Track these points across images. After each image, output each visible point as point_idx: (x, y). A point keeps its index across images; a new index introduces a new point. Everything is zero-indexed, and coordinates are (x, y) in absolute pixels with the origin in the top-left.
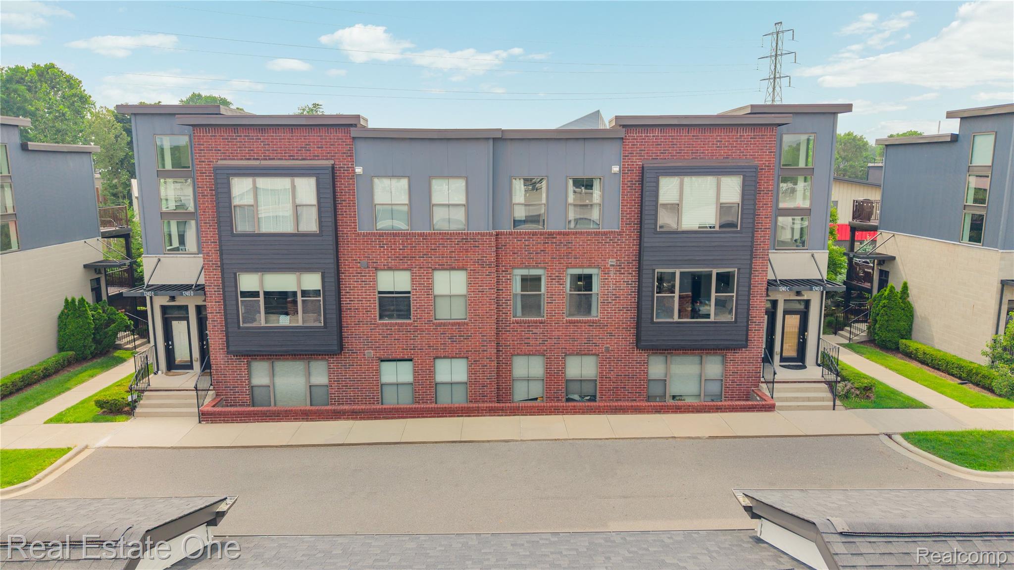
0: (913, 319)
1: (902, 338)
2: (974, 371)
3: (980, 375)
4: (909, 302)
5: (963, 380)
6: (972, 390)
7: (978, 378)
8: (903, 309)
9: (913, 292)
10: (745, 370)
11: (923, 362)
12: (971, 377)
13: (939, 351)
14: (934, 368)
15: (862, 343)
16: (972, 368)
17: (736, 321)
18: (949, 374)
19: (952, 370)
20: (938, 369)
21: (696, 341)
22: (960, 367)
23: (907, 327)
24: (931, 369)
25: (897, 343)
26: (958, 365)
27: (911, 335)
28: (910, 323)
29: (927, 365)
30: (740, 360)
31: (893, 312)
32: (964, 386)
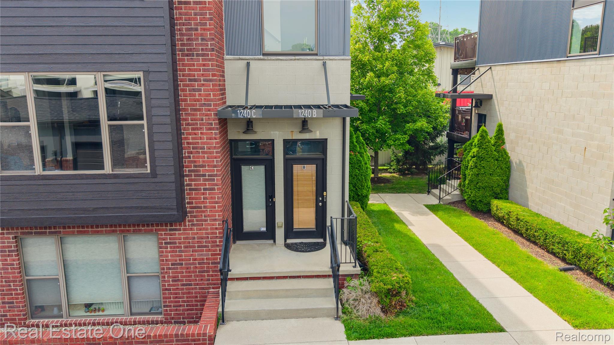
0: (510, 172)
1: (496, 198)
2: (584, 252)
3: (593, 259)
4: (505, 151)
5: (568, 263)
6: (580, 283)
7: (591, 262)
8: (497, 160)
9: (509, 136)
10: (195, 260)
11: (516, 232)
12: (579, 261)
13: (538, 215)
14: (529, 240)
15: (453, 203)
16: (581, 245)
17: (154, 174)
18: (548, 252)
19: (551, 247)
20: (535, 243)
21: (85, 210)
22: (564, 244)
23: (501, 183)
24: (525, 241)
25: (489, 204)
26: (561, 239)
27: (507, 193)
28: (505, 178)
29: (521, 235)
30: (184, 243)
31: (484, 164)
32: (568, 274)
